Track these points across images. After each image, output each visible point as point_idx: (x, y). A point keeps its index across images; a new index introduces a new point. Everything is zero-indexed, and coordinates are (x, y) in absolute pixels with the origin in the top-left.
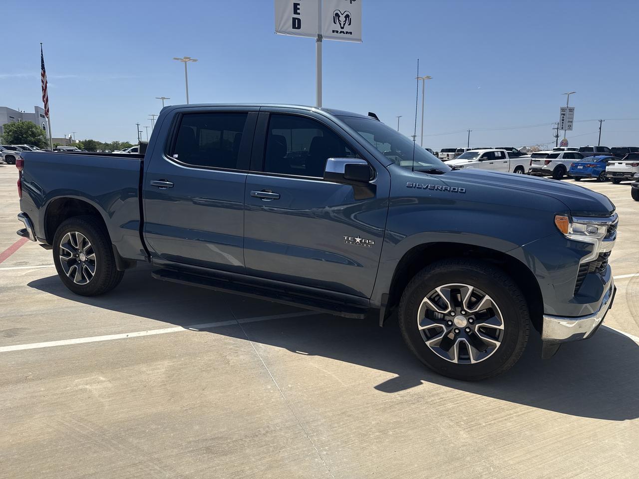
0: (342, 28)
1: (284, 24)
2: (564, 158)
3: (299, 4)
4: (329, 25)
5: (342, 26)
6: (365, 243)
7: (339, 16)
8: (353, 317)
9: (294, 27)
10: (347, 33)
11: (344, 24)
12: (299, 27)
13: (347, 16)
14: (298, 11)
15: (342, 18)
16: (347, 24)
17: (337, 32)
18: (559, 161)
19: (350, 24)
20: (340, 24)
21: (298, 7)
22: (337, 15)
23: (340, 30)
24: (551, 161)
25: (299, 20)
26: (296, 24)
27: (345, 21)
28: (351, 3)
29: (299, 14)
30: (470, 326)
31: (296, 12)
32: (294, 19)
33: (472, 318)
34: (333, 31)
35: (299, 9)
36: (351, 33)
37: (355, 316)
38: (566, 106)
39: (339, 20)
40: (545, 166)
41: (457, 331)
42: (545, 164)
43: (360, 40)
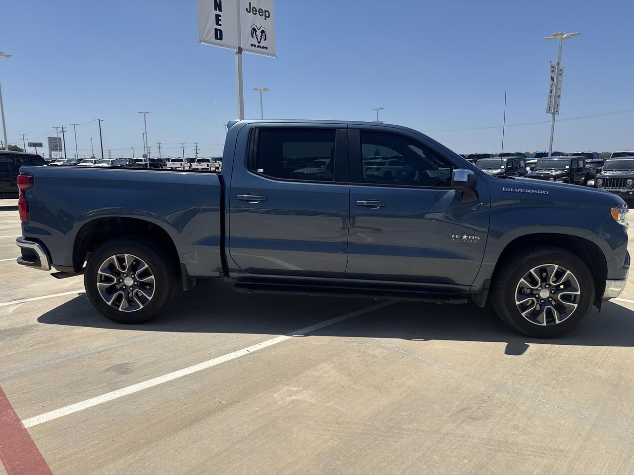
0: (259, 42)
1: (207, 35)
2: (389, 165)
3: (220, 16)
4: (248, 40)
5: (259, 41)
6: (471, 239)
7: (256, 31)
8: (459, 303)
9: (216, 38)
10: (263, 47)
11: (261, 39)
12: (221, 38)
13: (263, 32)
14: (220, 22)
15: (259, 33)
16: (263, 39)
17: (255, 46)
18: (386, 167)
19: (265, 40)
20: (257, 39)
21: (220, 18)
22: (254, 29)
23: (257, 44)
24: (380, 168)
25: (221, 32)
26: (219, 35)
27: (262, 36)
28: (265, 19)
29: (220, 25)
30: (552, 296)
31: (217, 24)
32: (216, 30)
33: (553, 290)
34: (252, 45)
35: (220, 20)
36: (267, 48)
37: (461, 301)
38: (377, 120)
39: (256, 35)
40: (376, 173)
41: (542, 301)
42: (377, 171)
43: (274, 55)
